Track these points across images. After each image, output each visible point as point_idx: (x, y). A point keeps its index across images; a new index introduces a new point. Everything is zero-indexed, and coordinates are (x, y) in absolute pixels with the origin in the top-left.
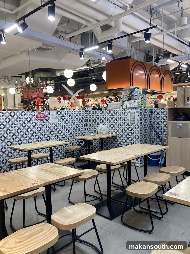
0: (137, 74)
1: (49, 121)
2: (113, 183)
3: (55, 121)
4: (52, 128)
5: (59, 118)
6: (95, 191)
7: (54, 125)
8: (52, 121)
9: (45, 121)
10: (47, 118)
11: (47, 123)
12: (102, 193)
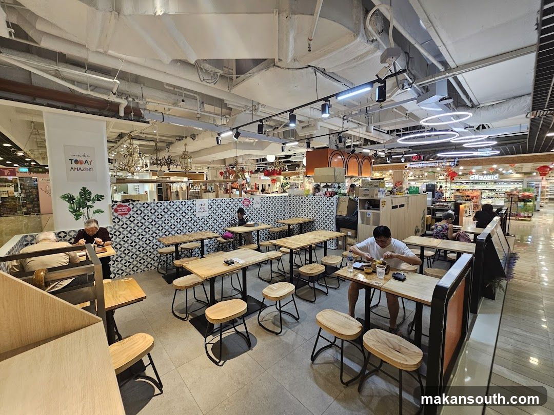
0: (336, 160)
1: (253, 206)
2: (295, 263)
3: (258, 206)
4: (255, 212)
5: (262, 203)
6: (279, 270)
7: (257, 210)
8: (255, 206)
9: (250, 206)
10: (252, 204)
11: (252, 208)
12: (285, 271)
